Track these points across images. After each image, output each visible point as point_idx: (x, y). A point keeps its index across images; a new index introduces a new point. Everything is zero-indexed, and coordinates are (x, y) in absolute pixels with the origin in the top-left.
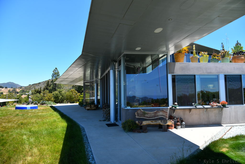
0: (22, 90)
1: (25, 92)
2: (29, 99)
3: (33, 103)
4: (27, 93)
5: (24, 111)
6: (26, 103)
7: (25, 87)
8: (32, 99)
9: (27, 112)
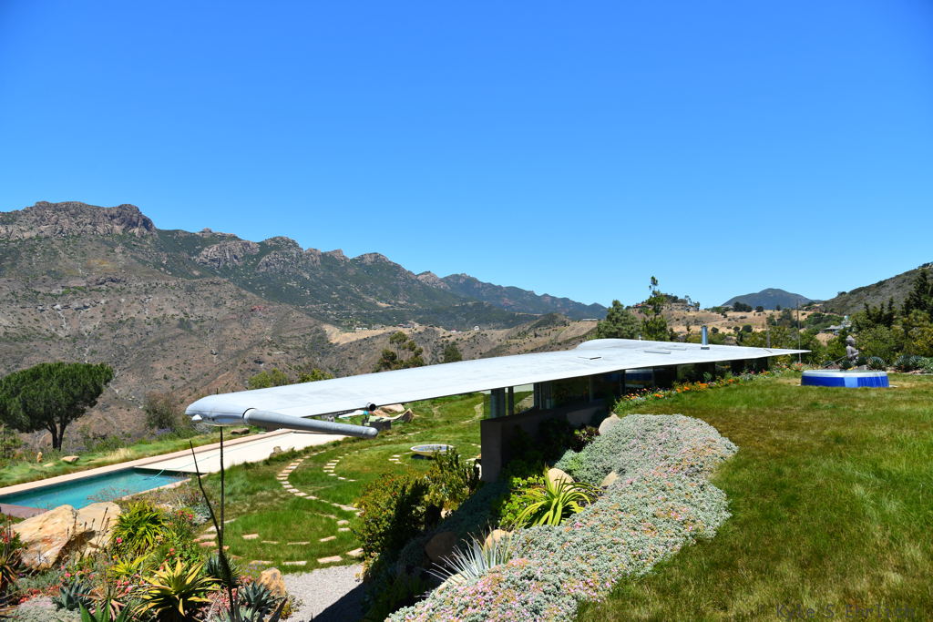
0: (816, 315)
1: (826, 321)
2: (849, 347)
3: (865, 363)
4: (832, 327)
5: (835, 392)
6: (837, 363)
7: (826, 302)
8: (859, 349)
9: (847, 395)
